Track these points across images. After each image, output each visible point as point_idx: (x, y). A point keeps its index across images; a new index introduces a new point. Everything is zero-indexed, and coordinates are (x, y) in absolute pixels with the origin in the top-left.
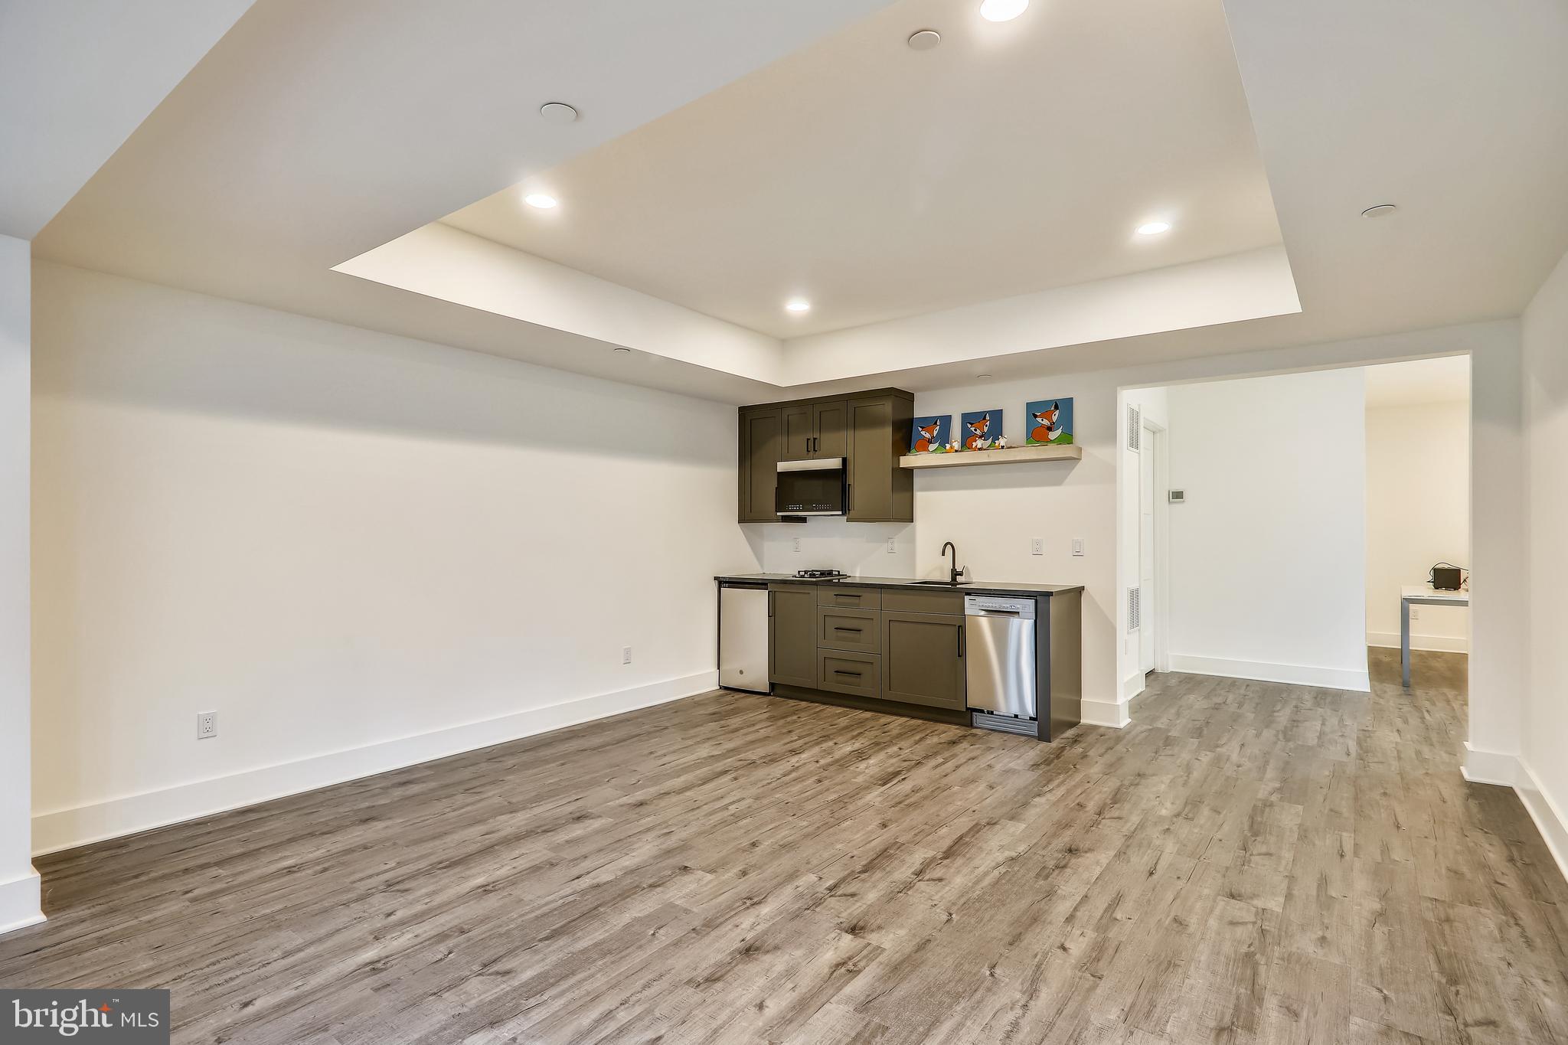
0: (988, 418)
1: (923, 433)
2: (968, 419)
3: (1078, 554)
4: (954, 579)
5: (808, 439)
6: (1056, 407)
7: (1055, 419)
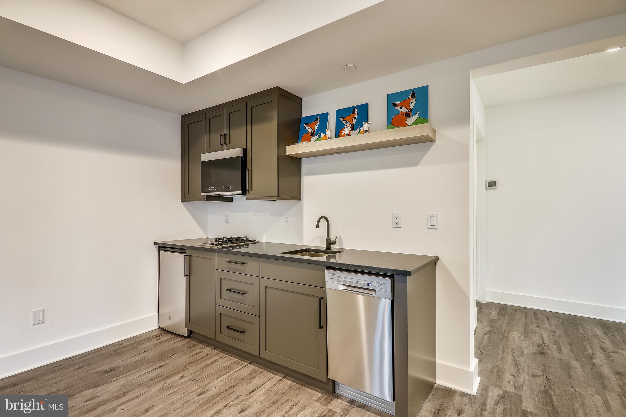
0: (356, 111)
1: (307, 128)
2: (342, 114)
3: (432, 228)
4: (328, 247)
5: (221, 135)
6: (414, 96)
7: (412, 106)
